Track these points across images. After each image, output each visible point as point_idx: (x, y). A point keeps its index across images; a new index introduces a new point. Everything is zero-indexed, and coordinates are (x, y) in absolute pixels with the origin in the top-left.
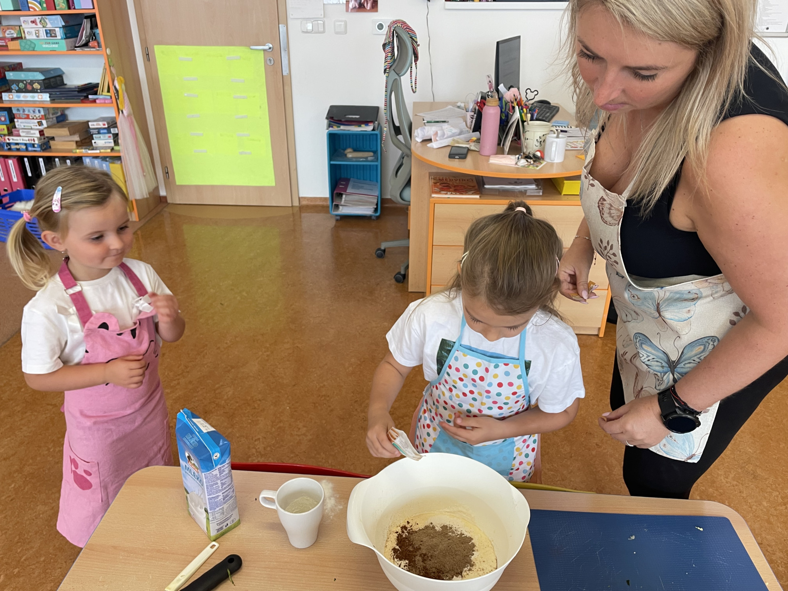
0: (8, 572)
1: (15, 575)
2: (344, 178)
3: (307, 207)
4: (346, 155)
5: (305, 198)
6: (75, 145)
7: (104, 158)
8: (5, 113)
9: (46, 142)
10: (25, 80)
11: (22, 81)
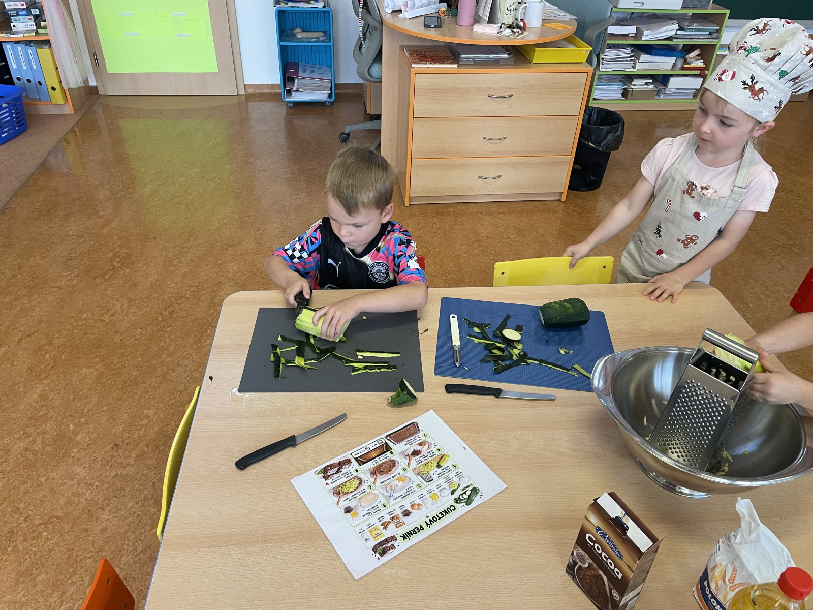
0: (75, 422)
1: (83, 423)
2: (292, 62)
3: (254, 94)
4: (295, 35)
5: (251, 85)
7: (27, 43)
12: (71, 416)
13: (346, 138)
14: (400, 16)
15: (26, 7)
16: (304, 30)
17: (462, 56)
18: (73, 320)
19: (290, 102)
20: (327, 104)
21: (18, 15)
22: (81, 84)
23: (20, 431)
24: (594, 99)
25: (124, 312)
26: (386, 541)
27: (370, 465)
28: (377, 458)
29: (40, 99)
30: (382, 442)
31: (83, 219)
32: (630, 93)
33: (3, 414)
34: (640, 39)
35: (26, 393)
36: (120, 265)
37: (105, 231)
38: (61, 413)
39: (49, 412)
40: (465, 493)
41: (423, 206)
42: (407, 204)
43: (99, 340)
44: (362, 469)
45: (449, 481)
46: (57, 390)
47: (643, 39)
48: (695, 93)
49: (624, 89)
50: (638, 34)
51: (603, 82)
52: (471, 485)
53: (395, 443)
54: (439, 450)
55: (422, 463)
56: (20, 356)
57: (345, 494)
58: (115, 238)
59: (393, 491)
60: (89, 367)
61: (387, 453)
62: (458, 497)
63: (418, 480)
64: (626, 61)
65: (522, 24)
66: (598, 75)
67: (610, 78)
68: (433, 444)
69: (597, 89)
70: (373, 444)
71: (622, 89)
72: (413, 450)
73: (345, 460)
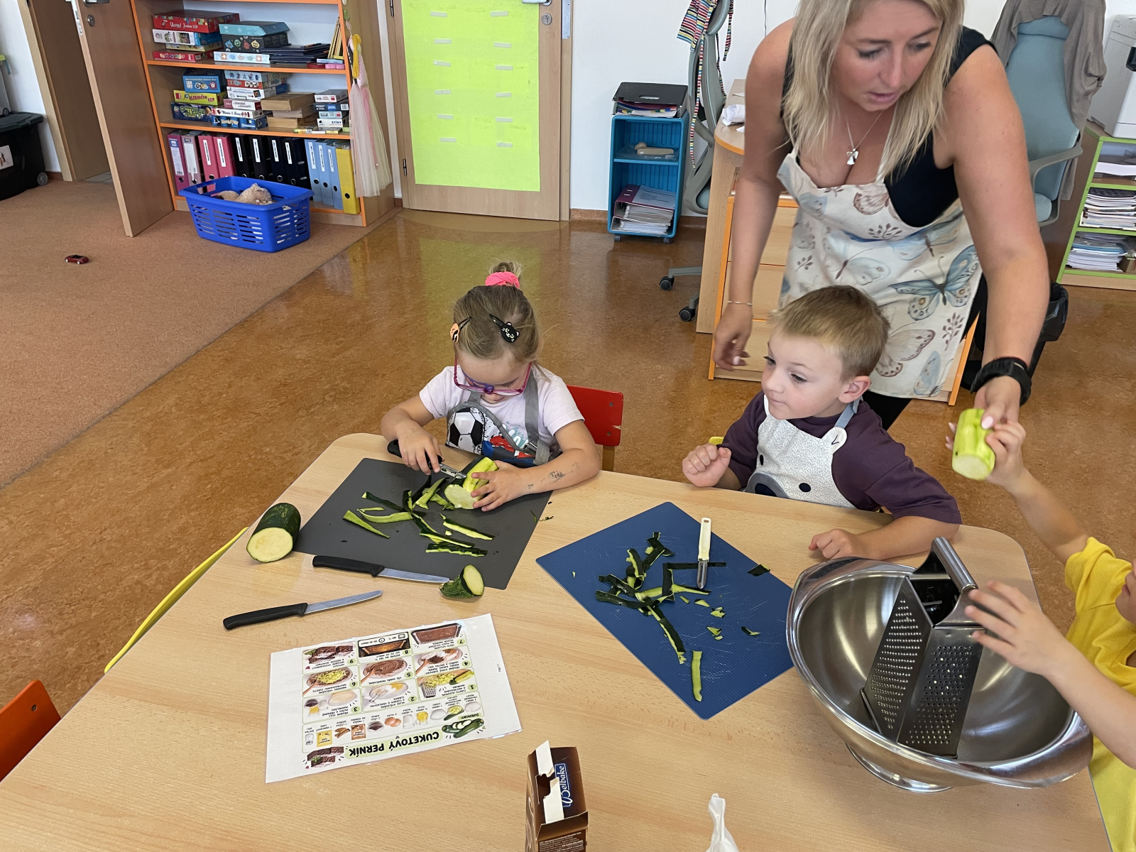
2: (632, 185)
3: (580, 222)
4: (637, 151)
5: (577, 210)
6: (296, 123)
7: (330, 142)
8: (216, 78)
9: (263, 118)
10: (242, 36)
11: (238, 37)
12: (199, 556)
13: (668, 284)
15: (335, 101)
16: (649, 145)
18: (254, 451)
19: (616, 234)
20: (665, 240)
21: (326, 110)
22: (377, 192)
23: (142, 561)
24: (1068, 267)
26: (330, 751)
27: (373, 660)
28: (385, 654)
29: (333, 206)
30: (404, 637)
31: (318, 343)
32: (1131, 264)
33: (135, 539)
35: (168, 521)
36: (331, 400)
37: (335, 359)
39: (180, 547)
40: (462, 722)
41: (734, 382)
42: (711, 377)
43: (269, 479)
44: (358, 662)
45: (452, 703)
46: (199, 525)
49: (1123, 257)
51: (1086, 244)
52: (477, 715)
53: (419, 641)
54: (466, 664)
55: (436, 673)
56: (182, 481)
57: (320, 684)
58: (342, 369)
59: (377, 696)
61: (401, 651)
62: (450, 724)
63: (415, 690)
64: (1128, 215)
66: (1077, 233)
67: (1100, 239)
68: (464, 655)
69: (1075, 253)
70: (391, 637)
71: (1119, 257)
72: (434, 655)
73: (347, 646)
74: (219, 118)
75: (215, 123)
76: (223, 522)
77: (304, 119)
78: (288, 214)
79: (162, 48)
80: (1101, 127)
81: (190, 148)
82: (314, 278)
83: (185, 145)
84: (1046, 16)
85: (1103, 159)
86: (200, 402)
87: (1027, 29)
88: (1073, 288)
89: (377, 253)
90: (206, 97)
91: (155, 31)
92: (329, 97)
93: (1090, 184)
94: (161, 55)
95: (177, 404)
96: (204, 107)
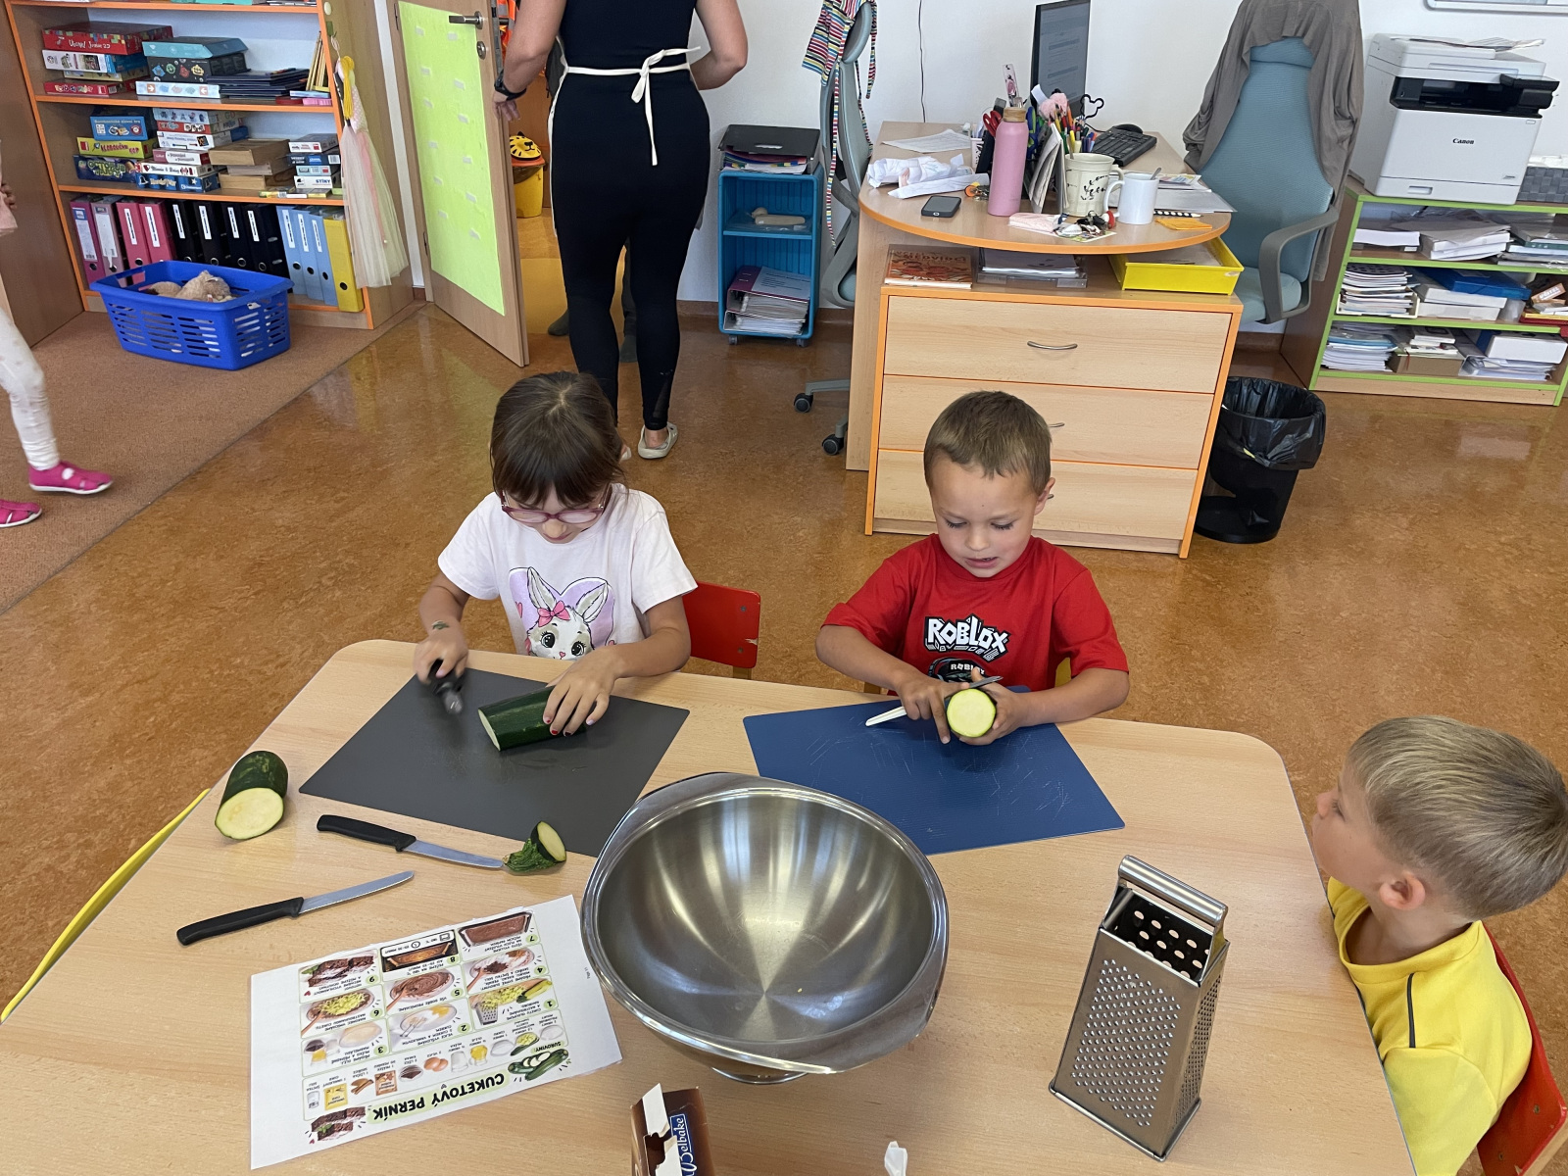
2: (750, 266)
4: (754, 220)
6: (263, 183)
7: (314, 209)
8: (141, 120)
9: (213, 175)
10: (177, 59)
11: (171, 60)
12: (140, 824)
13: (806, 404)
14: (891, 193)
15: (320, 151)
16: (771, 212)
17: (984, 269)
18: (218, 665)
19: (732, 335)
20: (799, 342)
21: (307, 163)
22: (387, 281)
23: (53, 836)
24: (1324, 367)
25: (302, 664)
26: (344, 1114)
27: (403, 974)
28: (421, 965)
29: (323, 302)
30: (449, 937)
31: (309, 502)
32: (1402, 361)
33: (42, 804)
34: (1427, 258)
35: (91, 775)
36: (330, 584)
37: (334, 524)
38: (128, 817)
39: (111, 812)
40: (537, 1056)
42: (869, 531)
43: (241, 704)
44: (382, 979)
45: (522, 1030)
46: (139, 778)
47: (1433, 258)
48: (1551, 372)
49: (1393, 352)
50: (1424, 248)
51: (1344, 336)
52: (559, 1044)
53: (470, 943)
54: (540, 970)
55: (497, 988)
56: (111, 714)
57: (326, 1017)
58: (345, 538)
59: (412, 1028)
60: (205, 748)
61: (444, 959)
62: (520, 1061)
63: (466, 1013)
64: (1397, 298)
65: (1106, 218)
66: (1334, 322)
67: (1363, 330)
68: (536, 958)
69: (1331, 349)
70: (429, 939)
71: (1388, 353)
72: (493, 961)
73: (365, 957)
74: (147, 177)
75: (140, 183)
76: (175, 771)
77: (275, 176)
78: (256, 314)
79: (57, 77)
80: (1360, 182)
81: (104, 221)
82: (298, 406)
83: (98, 216)
84: (1286, 37)
85: (1366, 224)
86: (134, 595)
87: (1261, 54)
88: (1330, 395)
89: (391, 368)
90: (126, 147)
91: (46, 53)
92: (311, 145)
93: (1347, 258)
94: (56, 87)
95: (97, 600)
96: (124, 161)
